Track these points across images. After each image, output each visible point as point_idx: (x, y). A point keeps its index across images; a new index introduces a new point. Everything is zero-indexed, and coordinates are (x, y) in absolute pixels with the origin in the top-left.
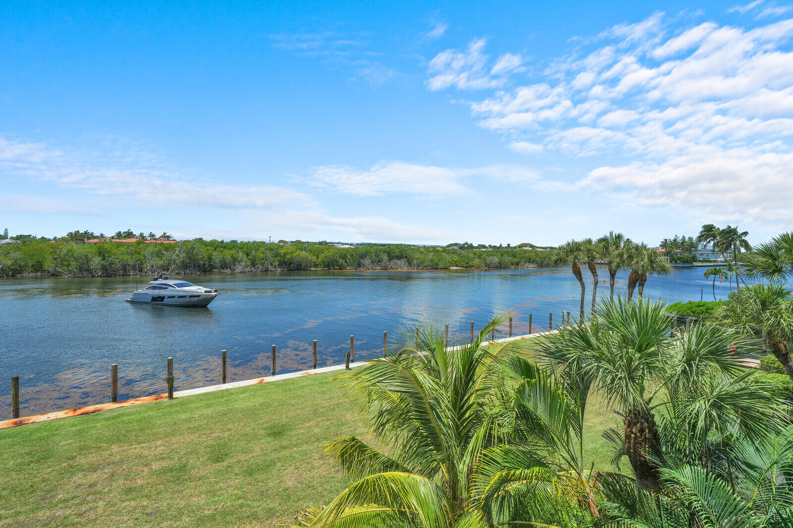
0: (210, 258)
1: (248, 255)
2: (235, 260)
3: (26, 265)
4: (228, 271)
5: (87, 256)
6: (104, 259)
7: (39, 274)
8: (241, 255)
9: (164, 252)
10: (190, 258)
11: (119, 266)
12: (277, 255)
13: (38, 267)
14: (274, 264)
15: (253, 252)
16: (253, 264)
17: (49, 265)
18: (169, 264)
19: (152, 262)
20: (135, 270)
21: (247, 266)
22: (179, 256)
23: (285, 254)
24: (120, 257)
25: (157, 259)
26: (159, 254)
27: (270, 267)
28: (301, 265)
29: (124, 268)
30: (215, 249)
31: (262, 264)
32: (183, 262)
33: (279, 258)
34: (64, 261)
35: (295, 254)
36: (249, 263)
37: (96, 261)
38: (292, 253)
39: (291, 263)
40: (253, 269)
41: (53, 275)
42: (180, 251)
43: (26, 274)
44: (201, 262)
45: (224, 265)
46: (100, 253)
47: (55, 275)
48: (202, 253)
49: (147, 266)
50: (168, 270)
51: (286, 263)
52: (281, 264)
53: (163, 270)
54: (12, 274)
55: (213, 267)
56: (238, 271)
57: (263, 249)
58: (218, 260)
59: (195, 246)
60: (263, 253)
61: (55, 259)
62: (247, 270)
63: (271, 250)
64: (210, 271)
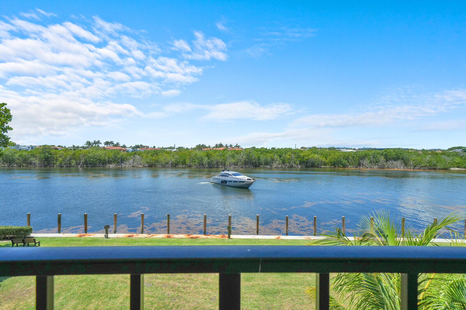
0: (259, 159)
1: (280, 157)
2: (272, 159)
3: (180, 162)
4: (269, 167)
5: (202, 157)
6: (209, 159)
8: (276, 157)
9: (235, 155)
10: (248, 158)
11: (215, 162)
12: (299, 157)
13: (184, 163)
14: (297, 163)
15: (284, 155)
16: (284, 163)
17: (188, 162)
18: (238, 162)
19: (230, 161)
20: (222, 165)
21: (279, 164)
22: (242, 157)
23: (304, 156)
24: (216, 158)
25: (232, 159)
26: (233, 156)
27: (294, 165)
28: (314, 164)
29: (217, 163)
30: (262, 153)
31: (289, 162)
32: (245, 161)
33: (300, 159)
34: (193, 160)
35: (310, 157)
36: (281, 162)
37: (206, 160)
38: (308, 156)
39: (307, 163)
40: (283, 166)
41: (189, 166)
42: (243, 154)
43: (179, 166)
44: (254, 161)
45: (267, 163)
46: (207, 155)
47: (190, 166)
48: (255, 155)
49: (227, 163)
50: (237, 165)
51: (304, 162)
52: (301, 163)
53: (235, 165)
54: (175, 165)
55: (260, 164)
56: (274, 166)
57: (290, 153)
58: (263, 160)
59: (251, 151)
60: (290, 155)
61: (190, 159)
62: (280, 166)
63: (295, 153)
64: (259, 166)
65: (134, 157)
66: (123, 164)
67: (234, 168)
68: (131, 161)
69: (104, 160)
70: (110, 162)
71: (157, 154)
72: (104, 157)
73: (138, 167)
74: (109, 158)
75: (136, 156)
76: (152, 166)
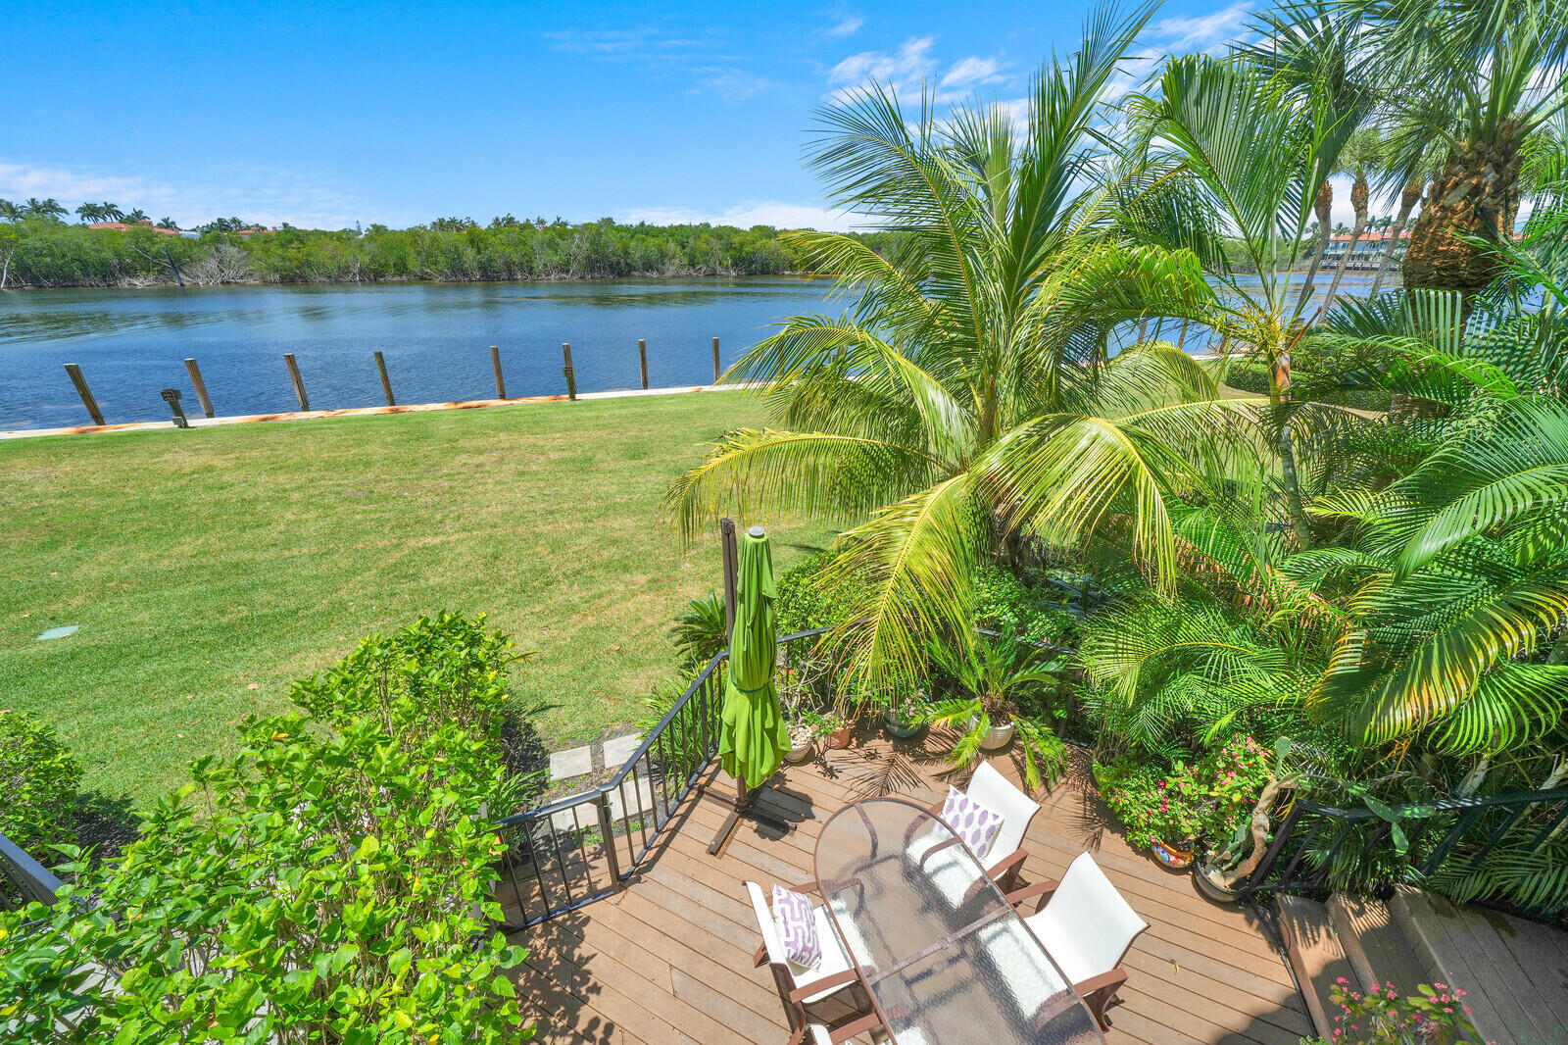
0: (626, 252)
1: (684, 247)
2: (663, 255)
3: (386, 265)
4: (655, 274)
5: (456, 247)
6: (479, 253)
7: (404, 278)
8: (672, 247)
9: (558, 240)
10: (596, 251)
11: (500, 262)
12: (729, 247)
13: (401, 268)
14: (725, 262)
15: (691, 241)
16: (692, 264)
17: (413, 264)
18: (568, 263)
19: (545, 258)
20: (522, 269)
21: (683, 266)
22: (580, 248)
23: (742, 245)
24: (500, 251)
25: (551, 252)
26: (552, 245)
27: (719, 269)
28: (768, 267)
29: (509, 266)
30: (633, 237)
31: (706, 262)
32: (588, 258)
33: (732, 252)
34: (428, 258)
35: (758, 245)
36: (686, 261)
37: (470, 256)
38: (754, 243)
39: (751, 262)
40: (692, 271)
41: (422, 278)
42: (581, 240)
43: (389, 278)
44: (614, 259)
45: (649, 266)
46: (472, 242)
47: (424, 279)
48: (614, 244)
49: (538, 265)
50: (568, 271)
51: (743, 260)
52: (735, 264)
53: (562, 271)
54: (374, 276)
55: (630, 268)
56: (669, 274)
57: (707, 236)
58: (638, 255)
59: (602, 230)
60: (707, 242)
61: (419, 253)
62: (683, 273)
63: (720, 238)
64: (628, 274)
65: (217, 249)
66: (181, 275)
67: (560, 279)
68: (212, 264)
69: (103, 263)
70: (128, 271)
71: (302, 243)
72: (97, 251)
73: (244, 285)
74: (117, 254)
75: (223, 247)
76: (293, 279)
